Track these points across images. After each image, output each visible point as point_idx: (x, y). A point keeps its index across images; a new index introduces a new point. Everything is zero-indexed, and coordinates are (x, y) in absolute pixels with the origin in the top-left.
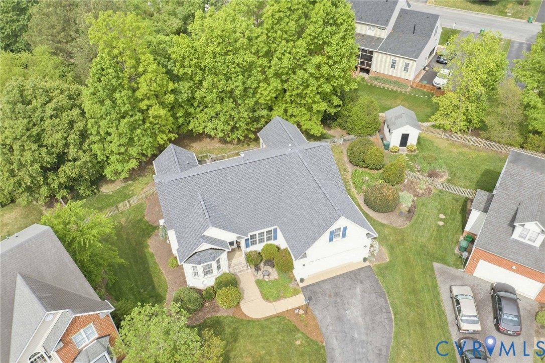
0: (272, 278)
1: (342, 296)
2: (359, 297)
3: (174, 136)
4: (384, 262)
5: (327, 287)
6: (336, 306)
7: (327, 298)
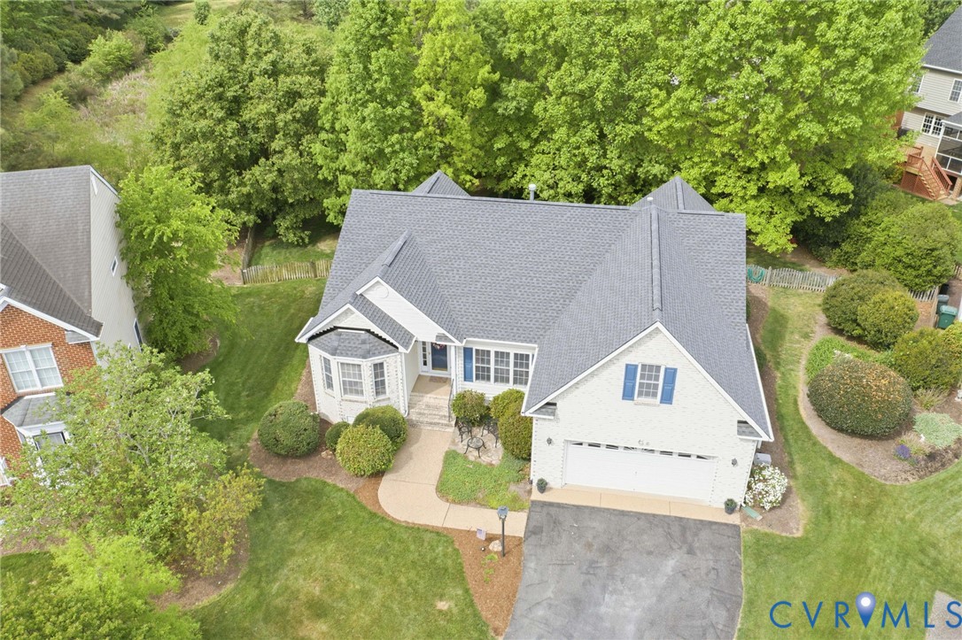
0: (485, 459)
1: (620, 559)
2: (661, 581)
3: (471, 181)
4: (784, 534)
5: (595, 524)
6: (588, 573)
7: (577, 547)
